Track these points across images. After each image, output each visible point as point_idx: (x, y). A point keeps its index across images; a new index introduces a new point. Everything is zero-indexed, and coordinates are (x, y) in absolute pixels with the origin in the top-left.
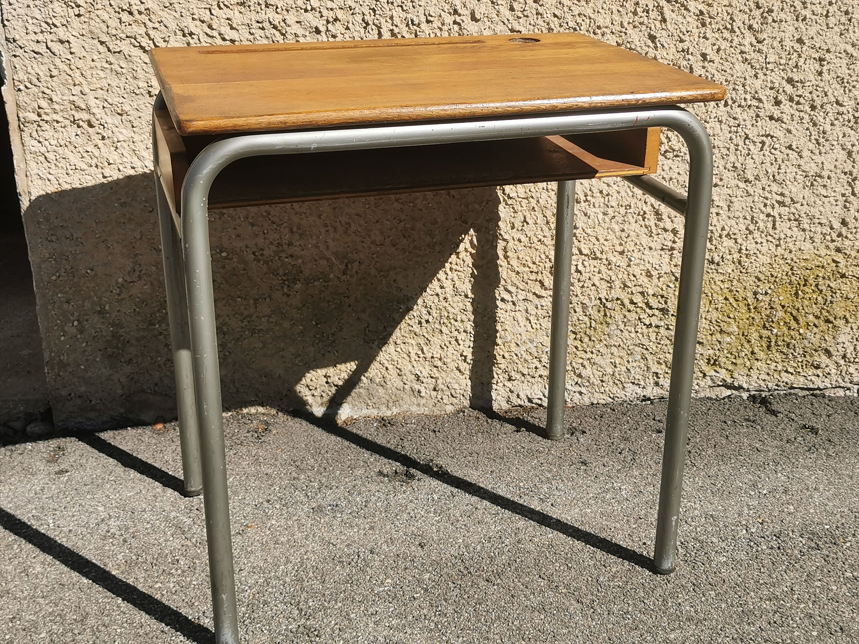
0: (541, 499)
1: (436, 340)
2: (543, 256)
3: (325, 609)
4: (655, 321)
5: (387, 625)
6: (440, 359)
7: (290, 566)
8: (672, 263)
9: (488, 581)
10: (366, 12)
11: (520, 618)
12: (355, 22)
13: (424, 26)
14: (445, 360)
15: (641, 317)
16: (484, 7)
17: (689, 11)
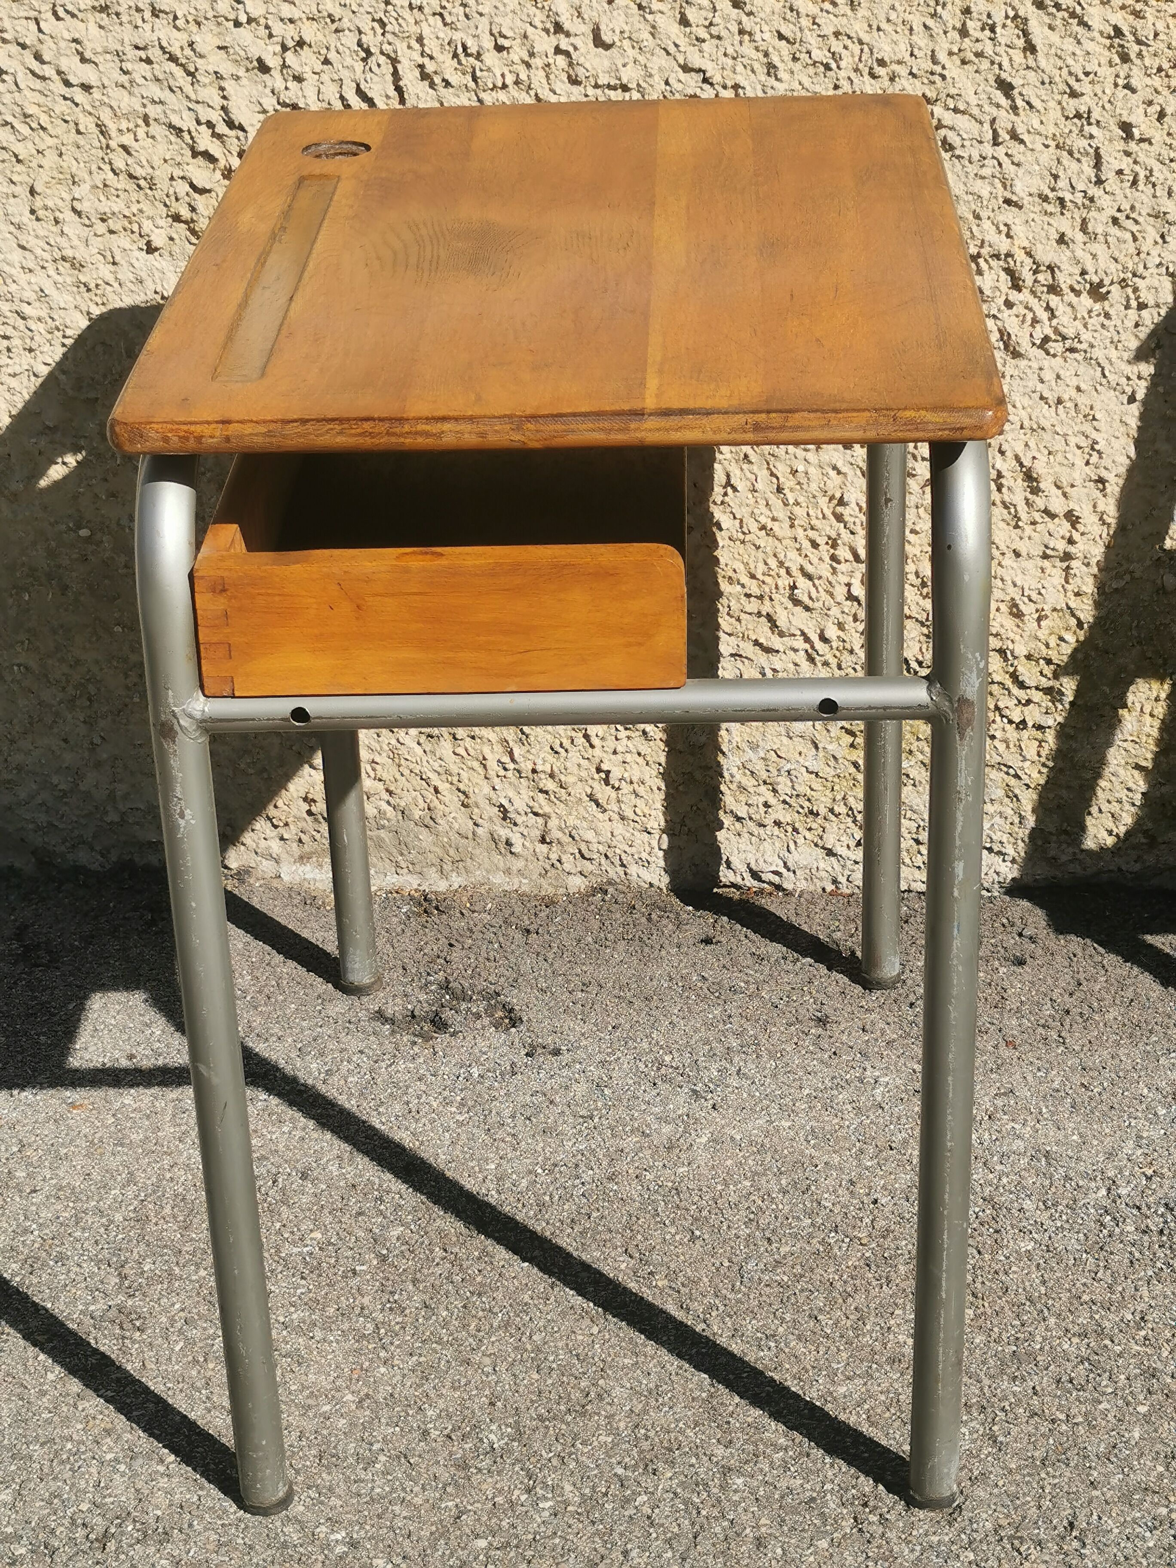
2: (773, 563)
4: (1033, 715)
6: (552, 776)
7: (131, 1191)
8: (1069, 587)
10: (366, 28)
12: (341, 48)
13: (491, 58)
14: (563, 778)
15: (1001, 705)
16: (622, 18)
17: (1089, 28)
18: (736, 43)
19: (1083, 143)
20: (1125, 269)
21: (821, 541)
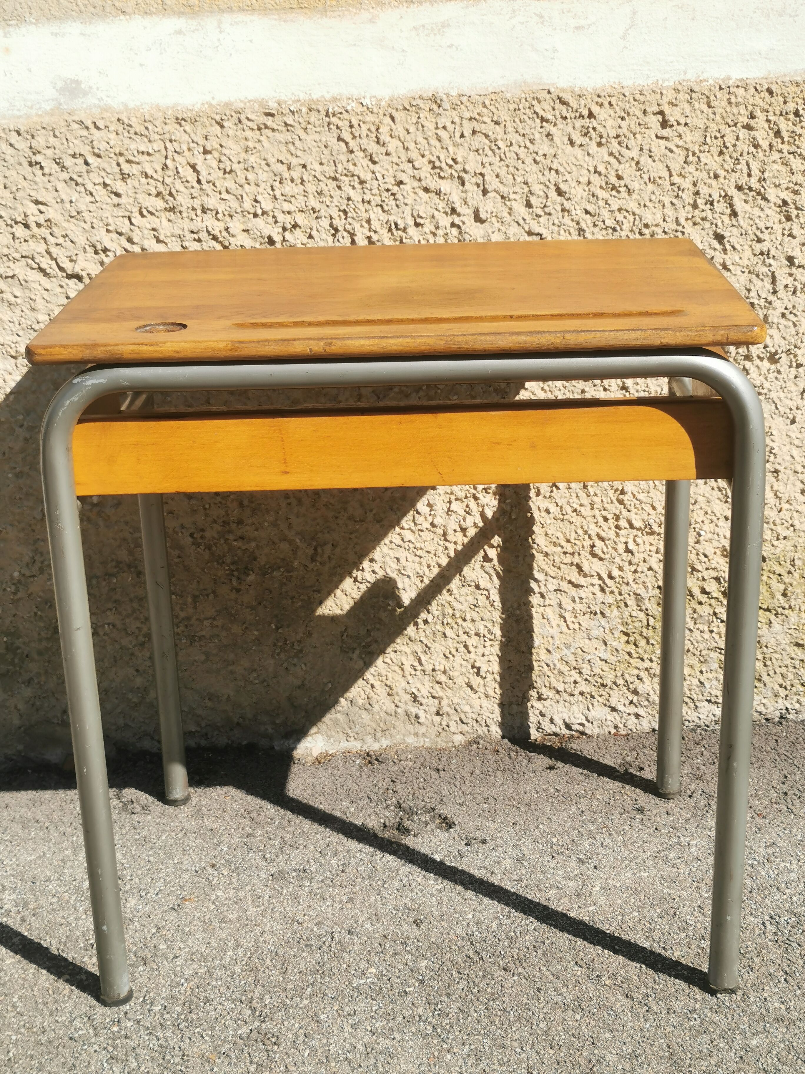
0: (580, 859)
1: (438, 647)
2: (580, 532)
3: (286, 1007)
5: (369, 1029)
6: (444, 672)
7: (240, 952)
9: (505, 969)
10: (335, 215)
11: (548, 1019)
12: (320, 229)
14: (451, 673)
15: (717, 611)
16: (492, 204)
17: (768, 201)
18: (560, 217)
19: (765, 269)
20: (790, 344)
21: (610, 517)
